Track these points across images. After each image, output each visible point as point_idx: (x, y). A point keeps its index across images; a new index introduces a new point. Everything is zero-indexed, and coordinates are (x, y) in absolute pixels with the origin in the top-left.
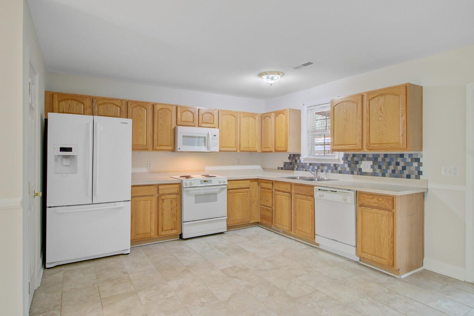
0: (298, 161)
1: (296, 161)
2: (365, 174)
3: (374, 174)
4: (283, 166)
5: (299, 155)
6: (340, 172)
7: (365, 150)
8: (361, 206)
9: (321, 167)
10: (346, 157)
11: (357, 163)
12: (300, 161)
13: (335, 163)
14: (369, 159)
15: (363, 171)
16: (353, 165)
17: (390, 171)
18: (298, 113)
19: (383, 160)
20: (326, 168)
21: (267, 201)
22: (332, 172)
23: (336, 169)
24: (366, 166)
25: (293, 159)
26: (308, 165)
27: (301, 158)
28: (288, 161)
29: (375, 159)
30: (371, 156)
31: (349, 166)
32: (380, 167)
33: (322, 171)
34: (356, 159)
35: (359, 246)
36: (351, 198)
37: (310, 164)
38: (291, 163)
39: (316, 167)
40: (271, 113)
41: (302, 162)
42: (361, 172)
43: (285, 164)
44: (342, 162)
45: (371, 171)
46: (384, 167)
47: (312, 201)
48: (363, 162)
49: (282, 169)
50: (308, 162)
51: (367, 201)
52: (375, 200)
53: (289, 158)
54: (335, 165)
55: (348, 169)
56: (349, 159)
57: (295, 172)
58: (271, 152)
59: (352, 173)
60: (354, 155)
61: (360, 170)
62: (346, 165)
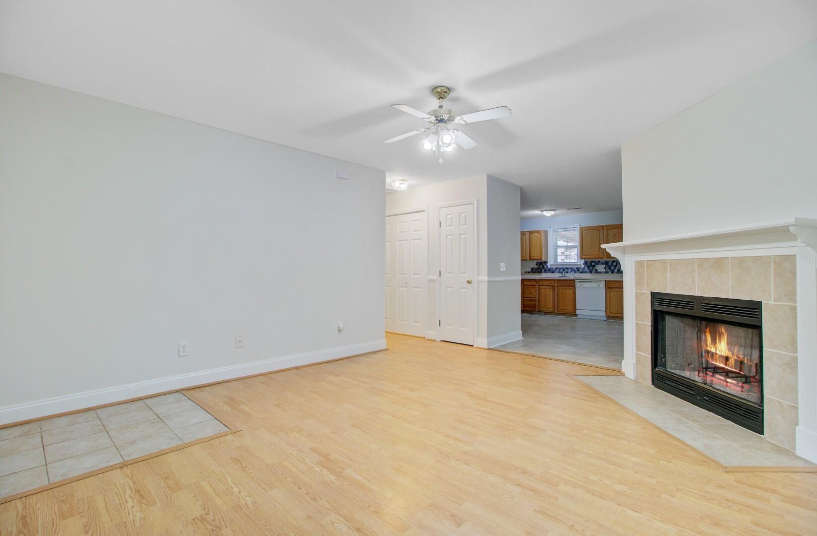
0: (545, 267)
1: (543, 266)
2: (600, 273)
3: (607, 272)
4: (530, 271)
5: (546, 262)
6: (582, 272)
7: (605, 258)
8: (609, 288)
9: (566, 270)
10: (586, 263)
11: (594, 266)
12: (547, 266)
13: (577, 267)
14: (602, 264)
15: (598, 271)
16: (591, 268)
17: (616, 270)
18: (546, 232)
19: (612, 264)
20: (570, 270)
21: (531, 294)
22: (575, 272)
23: (578, 270)
24: (601, 268)
25: (540, 265)
26: (554, 269)
27: (547, 264)
28: (536, 267)
29: (606, 263)
30: (604, 262)
31: (588, 268)
32: (610, 268)
33: (567, 273)
34: (593, 264)
35: (608, 310)
36: (603, 285)
37: (557, 268)
38: (538, 268)
39: (561, 270)
40: (526, 232)
41: (549, 267)
42: (597, 272)
43: (532, 269)
44: (583, 266)
45: (604, 270)
46: (612, 268)
47: (573, 290)
48: (598, 266)
49: (529, 272)
50: (554, 267)
51: (612, 285)
52: (618, 284)
53: (536, 265)
54: (577, 268)
55: (588, 270)
56: (588, 264)
57: (543, 274)
58: (526, 260)
59: (591, 272)
60: (592, 262)
61: (596, 270)
62: (586, 268)
